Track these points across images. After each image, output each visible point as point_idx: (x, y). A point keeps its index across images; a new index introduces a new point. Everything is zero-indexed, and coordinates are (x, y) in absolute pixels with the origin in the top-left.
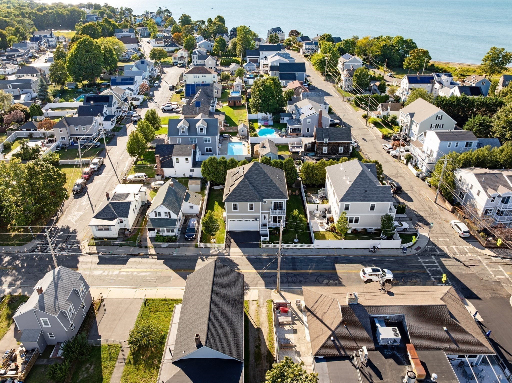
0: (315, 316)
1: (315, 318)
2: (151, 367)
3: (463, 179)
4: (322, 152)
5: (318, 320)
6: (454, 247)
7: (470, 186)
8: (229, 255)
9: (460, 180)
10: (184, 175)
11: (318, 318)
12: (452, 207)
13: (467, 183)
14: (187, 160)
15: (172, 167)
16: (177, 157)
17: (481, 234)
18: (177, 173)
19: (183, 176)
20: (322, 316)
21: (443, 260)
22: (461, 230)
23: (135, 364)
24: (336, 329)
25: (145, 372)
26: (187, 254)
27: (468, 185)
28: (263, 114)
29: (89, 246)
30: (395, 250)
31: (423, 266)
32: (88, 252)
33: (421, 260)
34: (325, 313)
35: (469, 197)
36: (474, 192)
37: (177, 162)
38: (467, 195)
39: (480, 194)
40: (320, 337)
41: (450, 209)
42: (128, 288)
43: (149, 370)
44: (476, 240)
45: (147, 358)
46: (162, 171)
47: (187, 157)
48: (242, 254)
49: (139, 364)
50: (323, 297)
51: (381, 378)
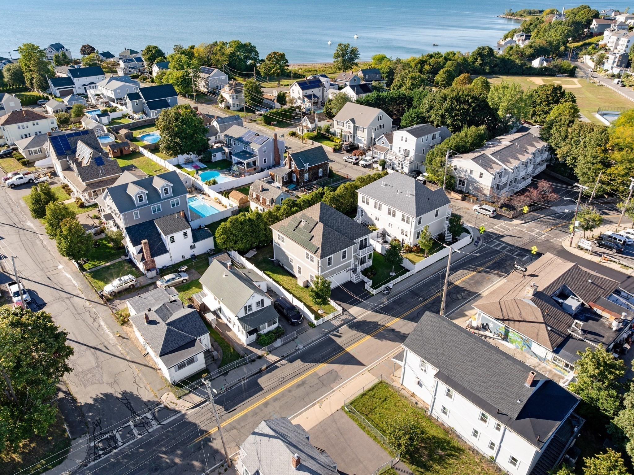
0: (515, 321)
1: (517, 323)
2: (444, 460)
3: (458, 167)
4: (303, 181)
5: (521, 323)
6: (496, 227)
7: (469, 172)
8: (355, 318)
9: (455, 169)
10: (183, 257)
11: (519, 321)
12: (461, 195)
13: (465, 170)
14: (185, 234)
15: (165, 251)
16: (171, 235)
17: (503, 209)
18: (172, 258)
19: (182, 260)
20: (521, 317)
21: (503, 239)
22: (490, 211)
23: (428, 470)
24: (544, 320)
25: (446, 468)
26: (314, 339)
27: (466, 171)
28: (185, 156)
29: (180, 398)
30: (468, 247)
31: (497, 250)
32: (191, 405)
33: (492, 246)
34: (520, 314)
35: (472, 181)
36: (475, 176)
37: (173, 241)
38: (468, 180)
39: (483, 176)
40: (540, 333)
41: (460, 198)
42: (305, 410)
43: (446, 463)
44: (502, 216)
45: (429, 457)
46: (153, 262)
47: (185, 231)
48: (365, 310)
49: (431, 467)
50: (502, 303)
51: (603, 337)
